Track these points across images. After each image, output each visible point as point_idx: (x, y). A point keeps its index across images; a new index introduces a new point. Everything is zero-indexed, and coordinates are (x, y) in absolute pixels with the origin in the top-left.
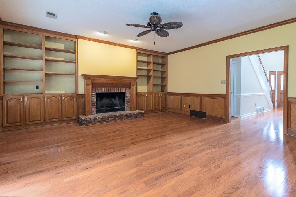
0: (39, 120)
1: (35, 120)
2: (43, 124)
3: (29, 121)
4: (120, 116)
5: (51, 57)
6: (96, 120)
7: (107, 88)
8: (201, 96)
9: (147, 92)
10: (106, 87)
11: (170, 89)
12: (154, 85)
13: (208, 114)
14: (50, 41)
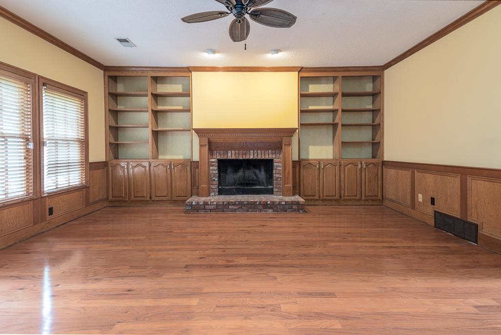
0: (144, 197)
1: (139, 196)
2: (149, 202)
3: (134, 197)
4: (249, 203)
5: (166, 106)
6: (207, 207)
7: (236, 151)
8: (464, 173)
9: (332, 158)
10: (234, 149)
11: (390, 153)
12: (342, 142)
13: (484, 231)
14: (165, 84)
